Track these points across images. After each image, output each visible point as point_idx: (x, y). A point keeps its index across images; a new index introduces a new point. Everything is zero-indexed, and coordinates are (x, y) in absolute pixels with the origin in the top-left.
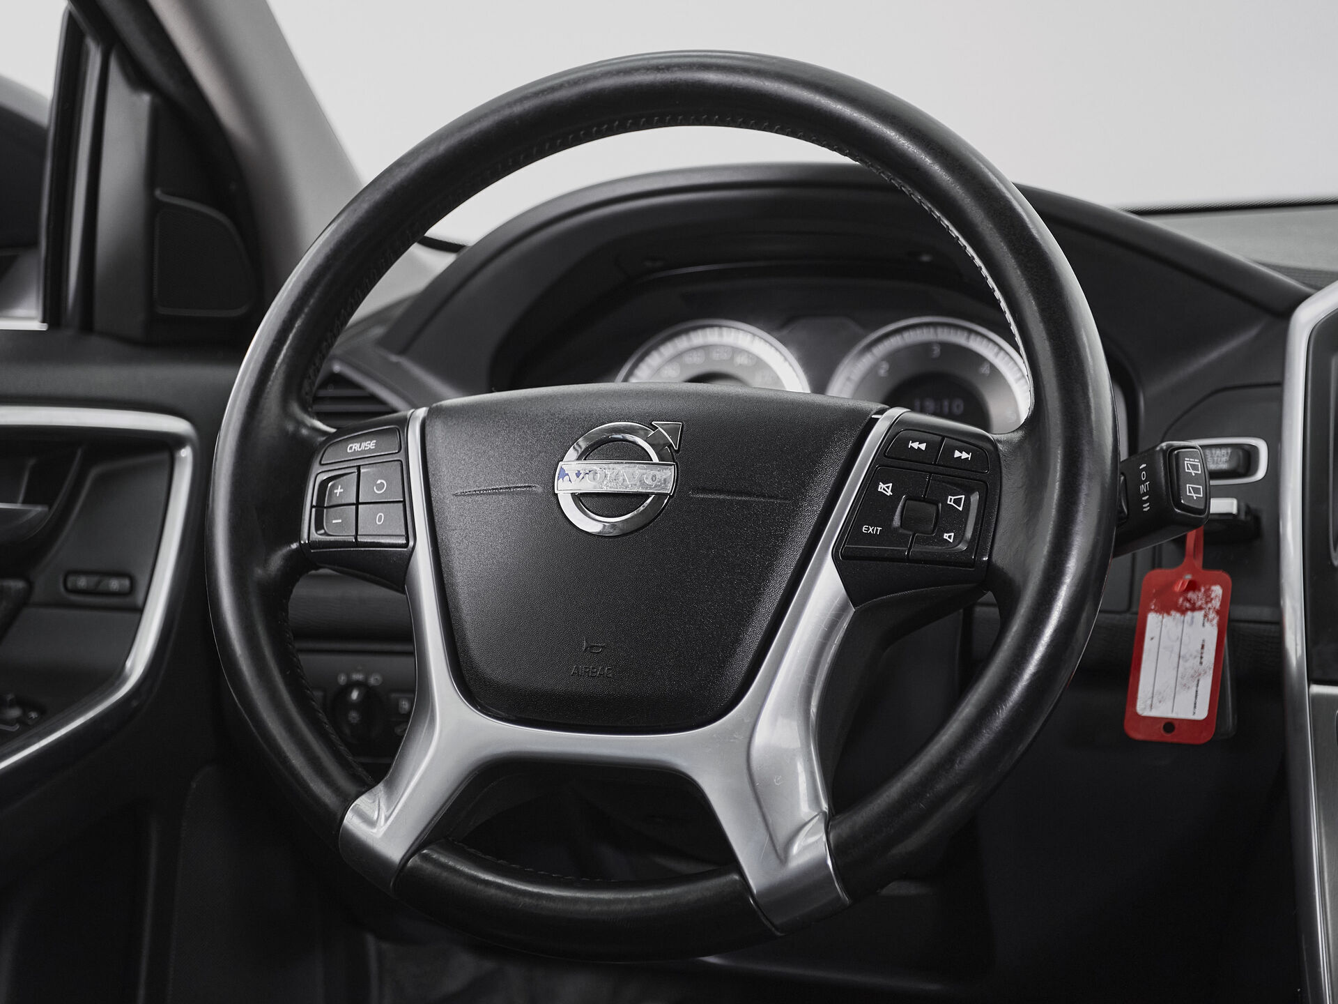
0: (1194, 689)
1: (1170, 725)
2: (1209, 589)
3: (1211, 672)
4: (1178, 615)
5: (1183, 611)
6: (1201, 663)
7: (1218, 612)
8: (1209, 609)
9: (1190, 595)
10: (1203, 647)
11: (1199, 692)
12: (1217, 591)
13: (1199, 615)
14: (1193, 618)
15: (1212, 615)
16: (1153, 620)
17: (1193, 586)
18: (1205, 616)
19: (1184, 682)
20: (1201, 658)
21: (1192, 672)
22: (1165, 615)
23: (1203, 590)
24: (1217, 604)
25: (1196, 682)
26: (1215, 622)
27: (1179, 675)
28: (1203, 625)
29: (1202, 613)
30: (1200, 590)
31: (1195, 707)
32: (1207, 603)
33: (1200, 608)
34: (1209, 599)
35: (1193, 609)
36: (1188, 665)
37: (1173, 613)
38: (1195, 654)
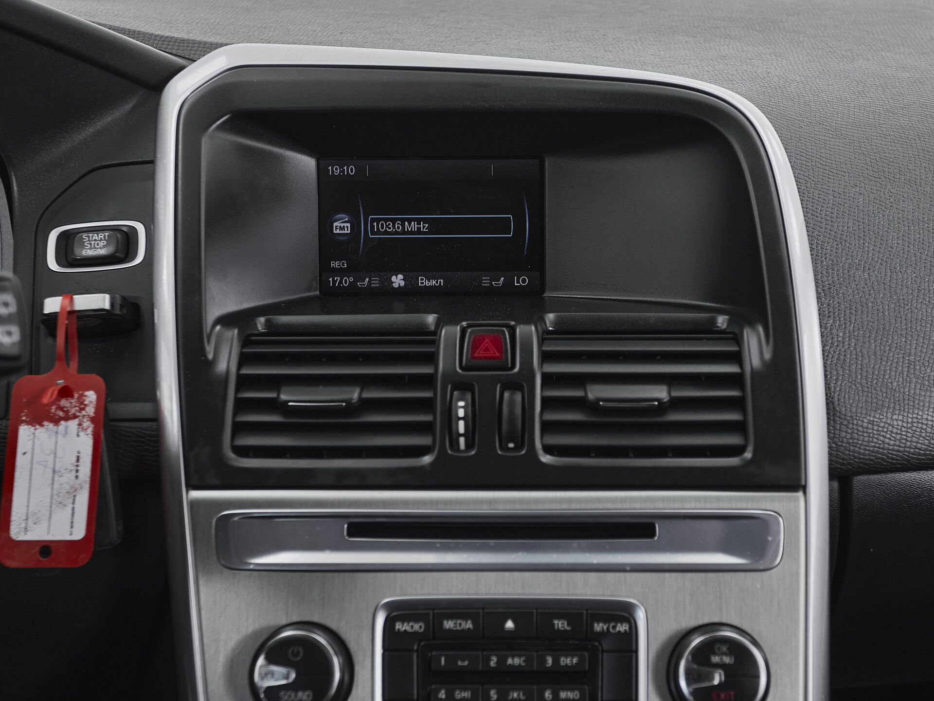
0: (71, 506)
1: (46, 548)
2: (82, 395)
3: (87, 487)
4: (51, 426)
5: (56, 421)
6: (77, 477)
7: (93, 420)
8: (84, 416)
9: (64, 402)
10: (78, 460)
11: (76, 510)
12: (91, 396)
13: (73, 424)
14: (67, 427)
15: (87, 423)
16: (24, 431)
17: (65, 392)
18: (80, 425)
19: (59, 499)
20: (77, 471)
21: (67, 487)
22: (38, 427)
23: (76, 395)
24: (90, 411)
25: (72, 498)
26: (90, 430)
27: (55, 492)
28: (78, 436)
29: (76, 421)
30: (72, 397)
31: (72, 527)
32: (82, 409)
33: (75, 417)
34: (82, 407)
35: (67, 418)
36: (64, 480)
37: (45, 423)
38: (70, 467)
